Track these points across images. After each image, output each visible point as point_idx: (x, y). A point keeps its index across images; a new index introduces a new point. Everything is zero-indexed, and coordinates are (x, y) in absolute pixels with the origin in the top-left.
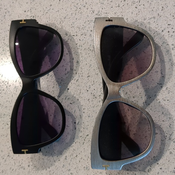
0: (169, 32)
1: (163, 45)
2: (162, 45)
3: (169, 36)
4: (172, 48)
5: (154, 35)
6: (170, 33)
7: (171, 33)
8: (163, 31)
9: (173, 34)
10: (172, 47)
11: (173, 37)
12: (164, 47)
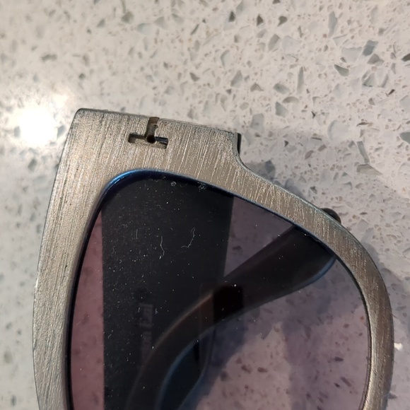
0: (260, 20)
1: (234, 89)
2: (229, 91)
3: (263, 44)
4: (278, 104)
5: (195, 37)
6: (266, 25)
7: (272, 28)
8: (232, 17)
9: (280, 31)
10: (275, 100)
11: (280, 44)
12: (242, 101)
